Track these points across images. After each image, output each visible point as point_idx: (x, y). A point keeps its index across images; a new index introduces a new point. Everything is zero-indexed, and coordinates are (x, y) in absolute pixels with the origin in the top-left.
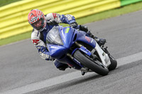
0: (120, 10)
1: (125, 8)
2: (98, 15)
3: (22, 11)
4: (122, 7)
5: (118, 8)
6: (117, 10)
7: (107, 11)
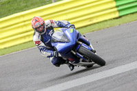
0: (119, 19)
1: (123, 17)
2: (97, 25)
3: (24, 21)
4: (120, 17)
5: (117, 18)
6: (116, 20)
7: (106, 21)
